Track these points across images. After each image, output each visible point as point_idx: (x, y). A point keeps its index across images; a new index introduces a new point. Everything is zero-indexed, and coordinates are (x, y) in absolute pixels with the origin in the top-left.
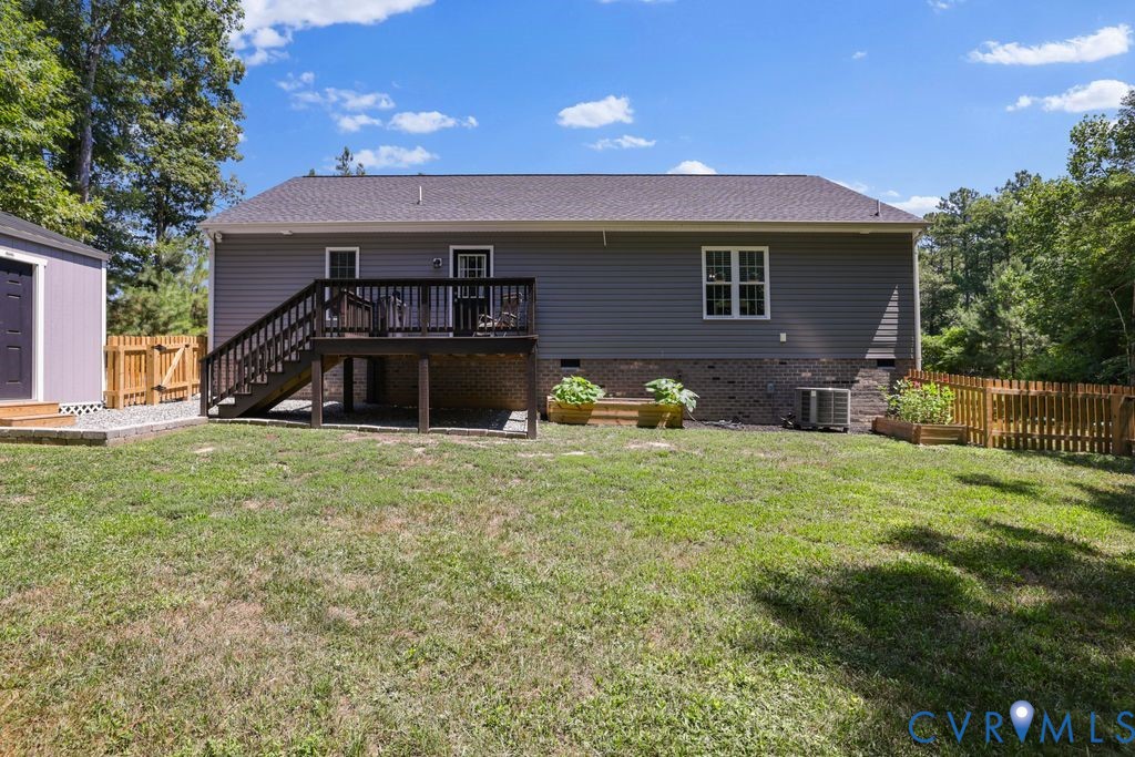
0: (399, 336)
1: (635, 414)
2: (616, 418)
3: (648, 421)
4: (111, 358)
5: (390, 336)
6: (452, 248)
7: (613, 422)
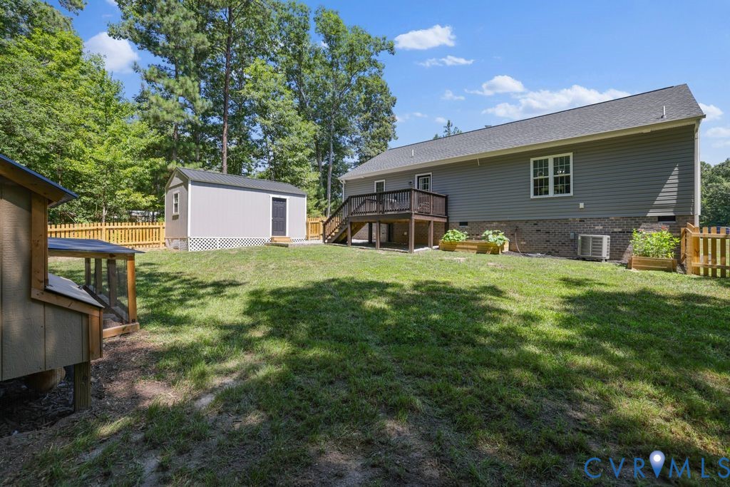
0: (389, 213)
1: (476, 247)
2: (467, 249)
3: (482, 250)
4: (307, 224)
5: (386, 213)
6: (416, 175)
7: (466, 251)
